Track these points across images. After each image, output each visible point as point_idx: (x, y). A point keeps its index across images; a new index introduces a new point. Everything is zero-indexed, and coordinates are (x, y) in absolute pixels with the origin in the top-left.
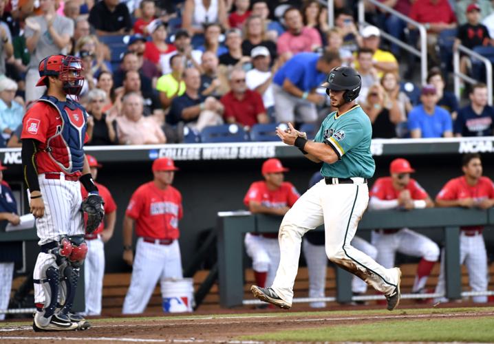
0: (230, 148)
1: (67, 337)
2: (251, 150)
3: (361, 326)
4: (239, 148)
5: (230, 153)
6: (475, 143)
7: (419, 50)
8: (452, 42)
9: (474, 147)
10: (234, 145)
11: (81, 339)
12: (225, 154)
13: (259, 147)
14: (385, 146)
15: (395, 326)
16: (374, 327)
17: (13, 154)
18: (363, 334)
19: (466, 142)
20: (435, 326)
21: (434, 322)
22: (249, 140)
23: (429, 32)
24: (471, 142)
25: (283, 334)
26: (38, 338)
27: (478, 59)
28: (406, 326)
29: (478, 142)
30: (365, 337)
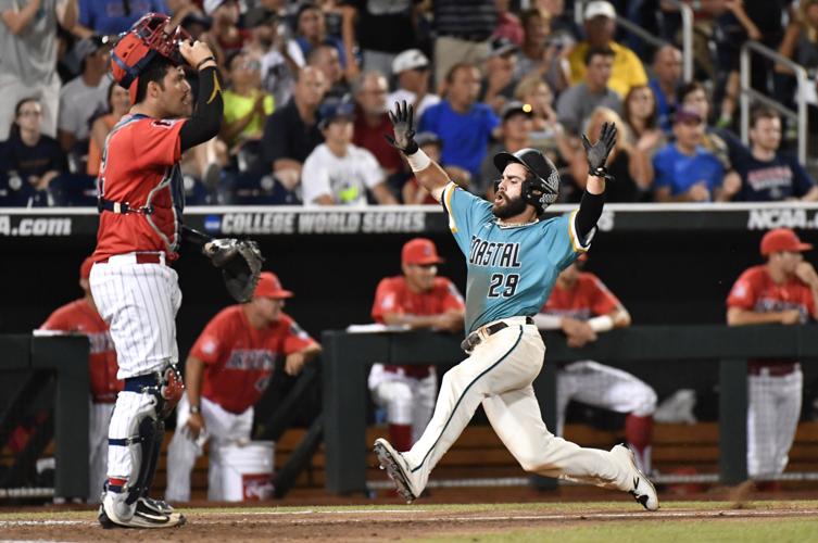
0: (347, 215)
2: (384, 219)
4: (362, 215)
5: (346, 223)
6: (776, 213)
9: (775, 219)
12: (338, 225)
13: (397, 214)
24: (769, 210)
29: (781, 209)
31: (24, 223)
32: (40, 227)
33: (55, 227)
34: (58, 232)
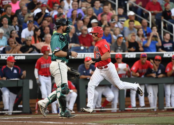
0: (81, 55)
1: (28, 121)
2: (89, 56)
3: (133, 119)
4: (84, 55)
5: (81, 57)
6: (169, 54)
7: (149, 20)
8: (161, 18)
9: (169, 55)
10: (83, 54)
11: (33, 122)
12: (80, 57)
13: (92, 55)
14: (137, 55)
15: (145, 119)
16: (138, 119)
17: (4, 56)
18: (135, 121)
19: (166, 54)
20: (160, 119)
21: (159, 118)
22: (88, 52)
23: (152, 14)
24: (168, 53)
25: (105, 121)
26: (17, 122)
27: (170, 24)
28: (150, 119)
29: (170, 53)
30: (136, 122)
31: (16, 57)
32: (19, 58)
33: (22, 58)
34: (23, 59)
